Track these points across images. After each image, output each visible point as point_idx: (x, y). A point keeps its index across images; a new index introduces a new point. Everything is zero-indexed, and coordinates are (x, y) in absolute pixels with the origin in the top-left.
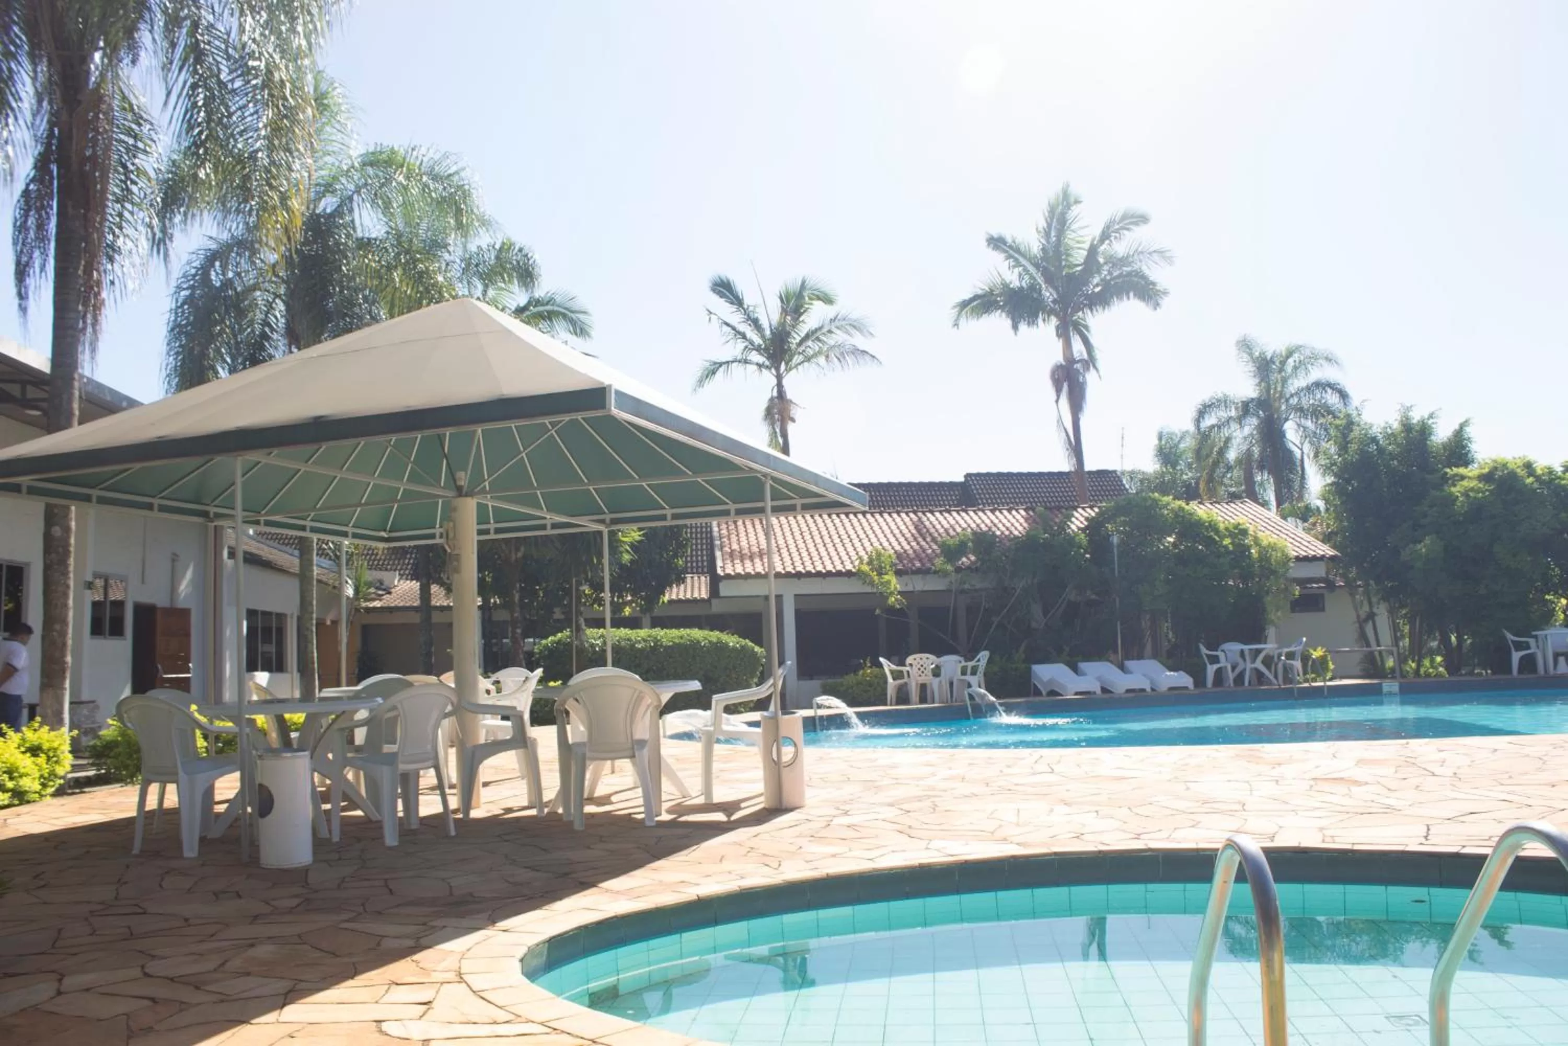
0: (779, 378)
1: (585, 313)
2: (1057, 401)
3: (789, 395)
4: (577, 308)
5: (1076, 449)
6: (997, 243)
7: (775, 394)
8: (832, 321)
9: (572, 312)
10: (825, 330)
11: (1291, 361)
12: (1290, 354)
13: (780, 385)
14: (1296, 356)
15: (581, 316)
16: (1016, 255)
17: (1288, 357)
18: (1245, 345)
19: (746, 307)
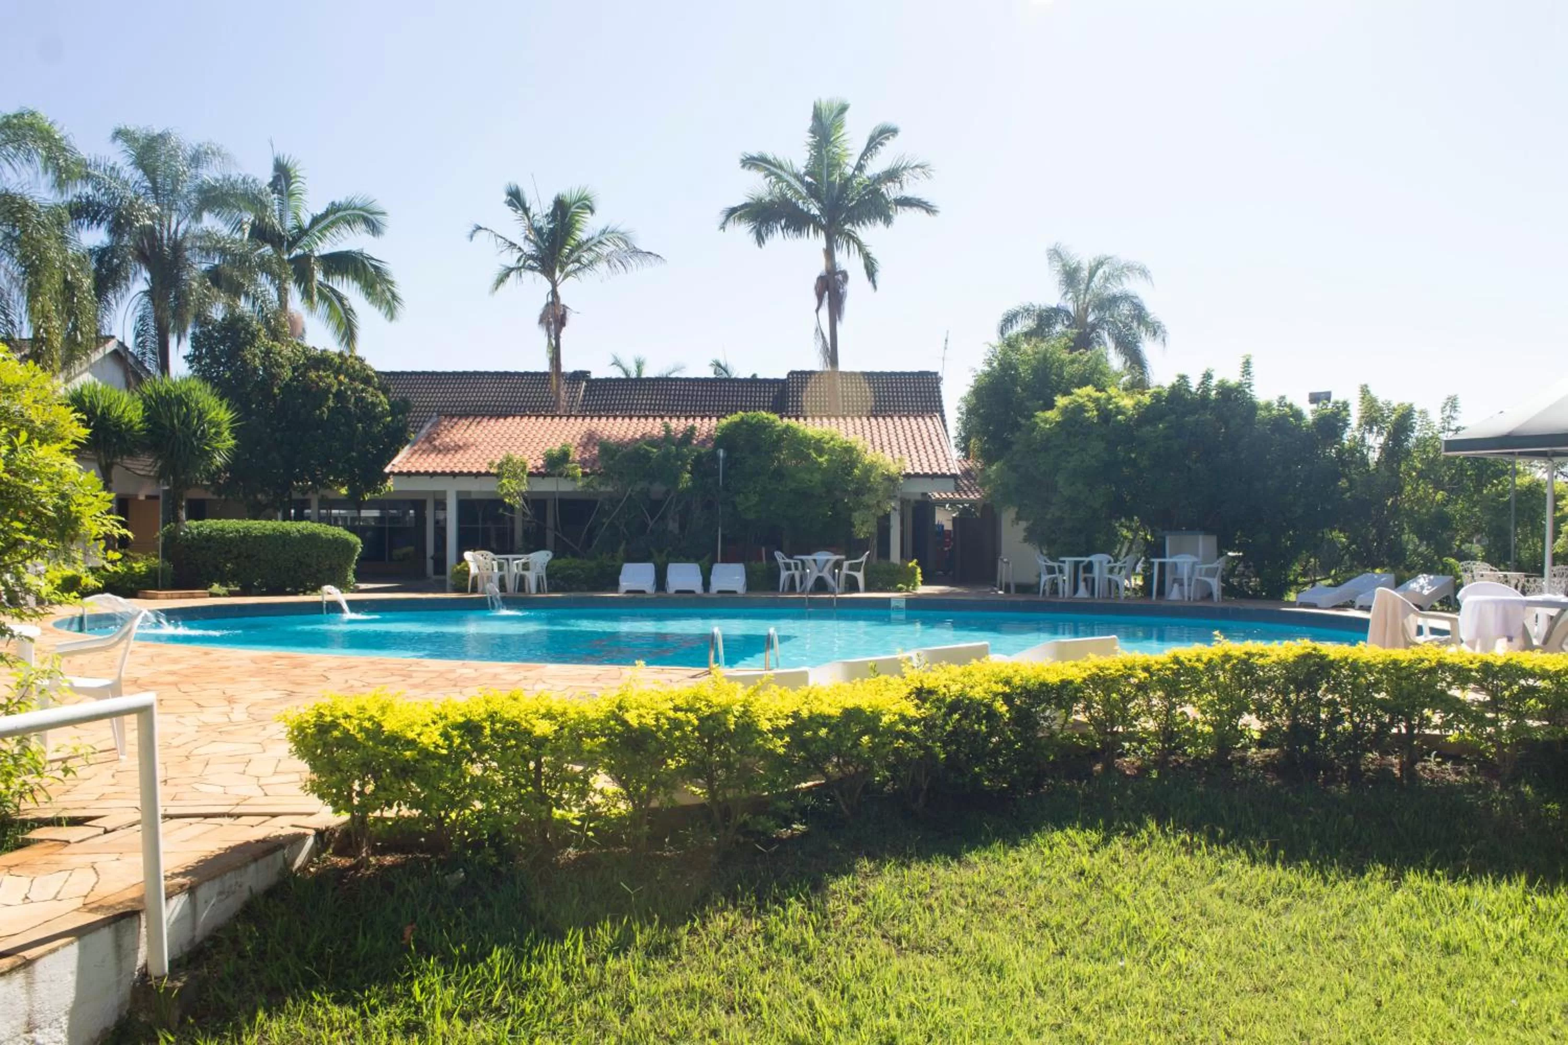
0: (554, 285)
1: (383, 213)
2: (817, 311)
3: (563, 301)
4: (376, 210)
5: (832, 355)
6: (752, 162)
7: (550, 299)
8: (603, 232)
9: (372, 213)
10: (594, 241)
11: (1100, 272)
12: (1100, 264)
13: (554, 293)
14: (1105, 268)
15: (379, 217)
16: (779, 172)
17: (1097, 268)
18: (1055, 254)
19: (531, 215)
